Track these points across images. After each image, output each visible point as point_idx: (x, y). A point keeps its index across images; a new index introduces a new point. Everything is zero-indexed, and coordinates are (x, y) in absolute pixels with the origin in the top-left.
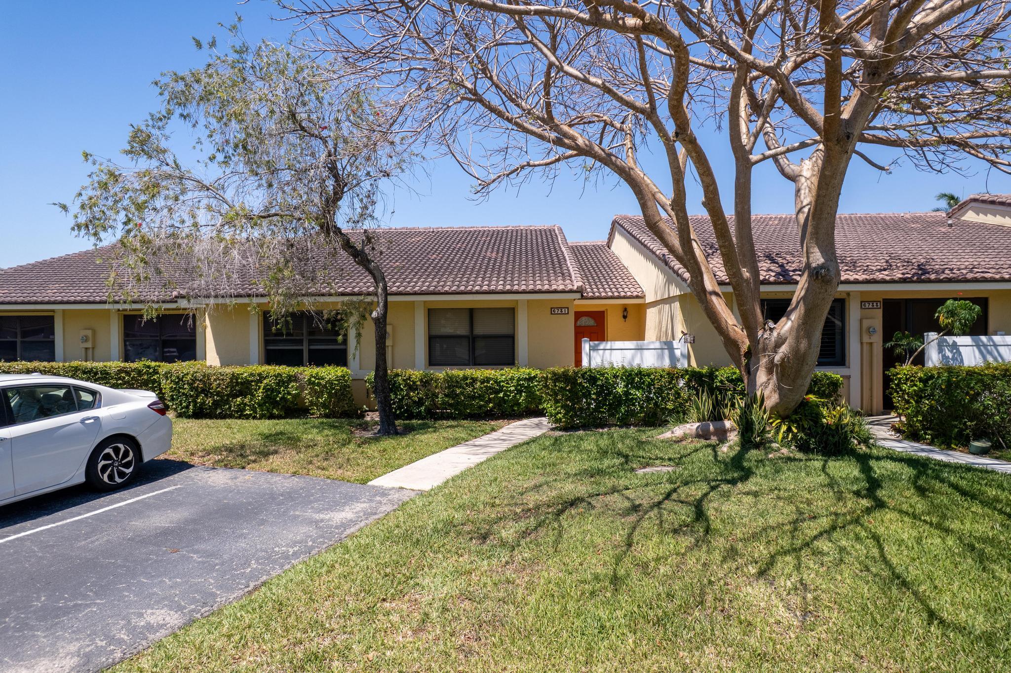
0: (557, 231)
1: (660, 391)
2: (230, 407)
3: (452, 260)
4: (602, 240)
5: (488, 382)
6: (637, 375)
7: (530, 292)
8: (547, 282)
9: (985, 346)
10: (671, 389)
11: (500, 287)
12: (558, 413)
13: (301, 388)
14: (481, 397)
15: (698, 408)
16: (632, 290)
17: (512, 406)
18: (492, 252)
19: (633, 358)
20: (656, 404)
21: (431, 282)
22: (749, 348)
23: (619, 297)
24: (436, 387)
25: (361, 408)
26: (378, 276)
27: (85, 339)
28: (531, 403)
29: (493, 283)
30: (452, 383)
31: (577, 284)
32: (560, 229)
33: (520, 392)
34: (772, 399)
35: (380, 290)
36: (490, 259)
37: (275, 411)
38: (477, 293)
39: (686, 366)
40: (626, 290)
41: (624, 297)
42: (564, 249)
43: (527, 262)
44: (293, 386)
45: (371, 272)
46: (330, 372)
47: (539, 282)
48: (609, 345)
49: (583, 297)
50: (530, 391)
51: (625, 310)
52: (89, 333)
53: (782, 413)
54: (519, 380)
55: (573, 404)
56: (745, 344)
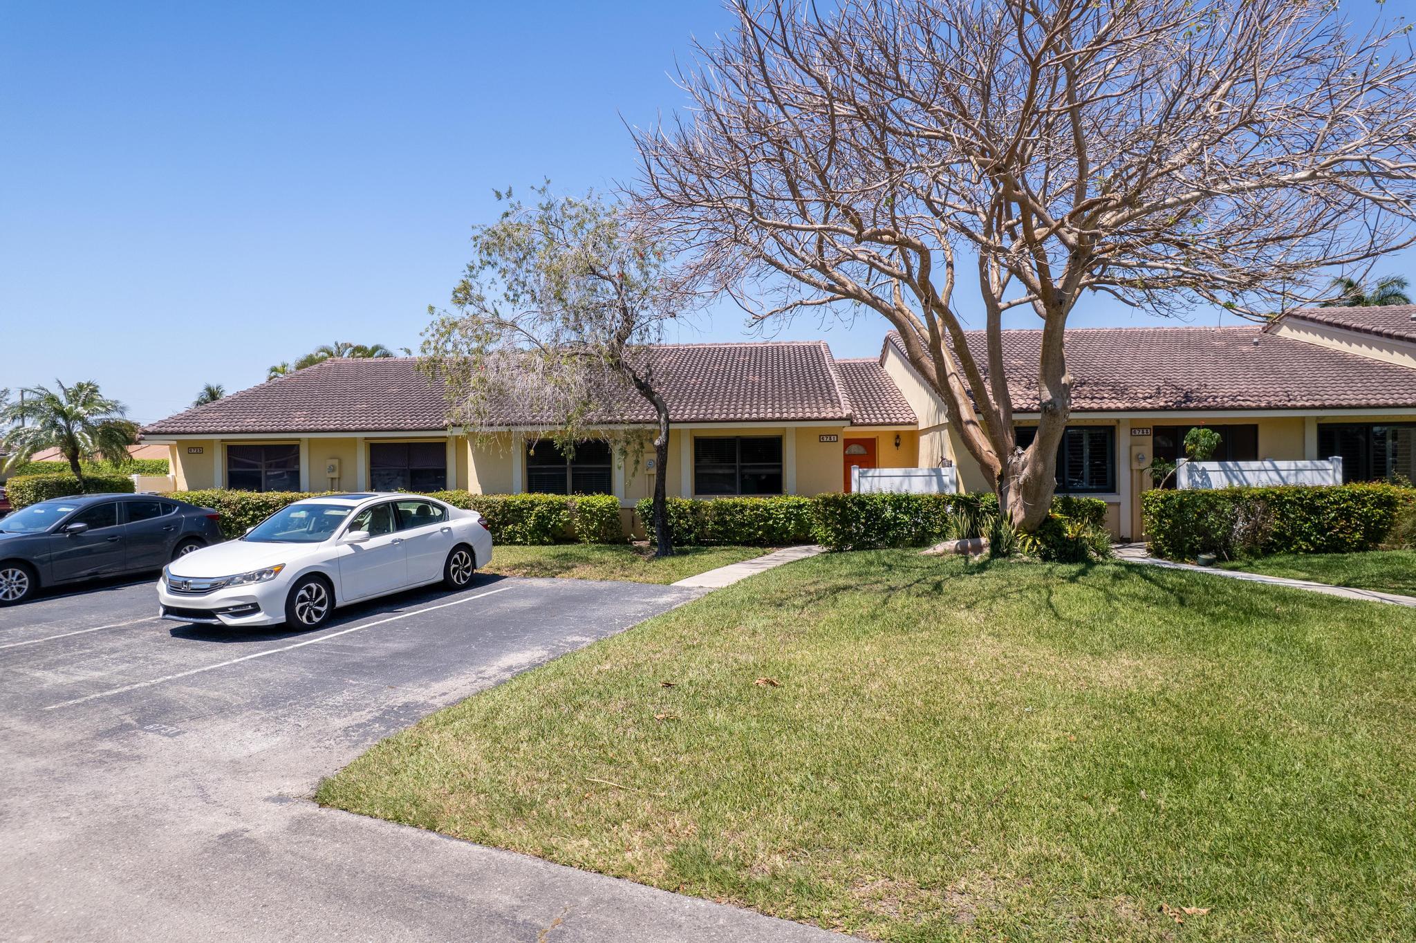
0: (823, 349)
1: (926, 517)
2: (501, 535)
3: (714, 385)
4: (874, 356)
5: (758, 510)
6: (904, 500)
7: (799, 420)
8: (815, 410)
9: (1232, 471)
10: (936, 514)
11: (769, 415)
12: (828, 537)
13: (571, 516)
14: (750, 525)
15: (958, 527)
16: (905, 416)
17: (781, 534)
18: (754, 375)
19: (901, 484)
20: (923, 528)
21: (698, 410)
22: (1001, 472)
23: (890, 424)
24: (706, 515)
25: (629, 537)
26: (660, 406)
27: (332, 469)
28: (800, 531)
29: (762, 410)
30: (721, 510)
31: (847, 411)
32: (827, 347)
33: (789, 520)
34: (1019, 517)
35: (662, 420)
36: (753, 383)
37: (545, 538)
38: (747, 420)
39: (954, 492)
40: (898, 416)
41: (896, 424)
42: (831, 372)
43: (793, 387)
44: (564, 515)
45: (654, 403)
46: (600, 500)
47: (807, 410)
48: (877, 472)
49: (852, 424)
50: (798, 518)
51: (898, 437)
52: (335, 462)
53: (1028, 529)
54: (788, 507)
55: (843, 528)
56: (998, 469)
